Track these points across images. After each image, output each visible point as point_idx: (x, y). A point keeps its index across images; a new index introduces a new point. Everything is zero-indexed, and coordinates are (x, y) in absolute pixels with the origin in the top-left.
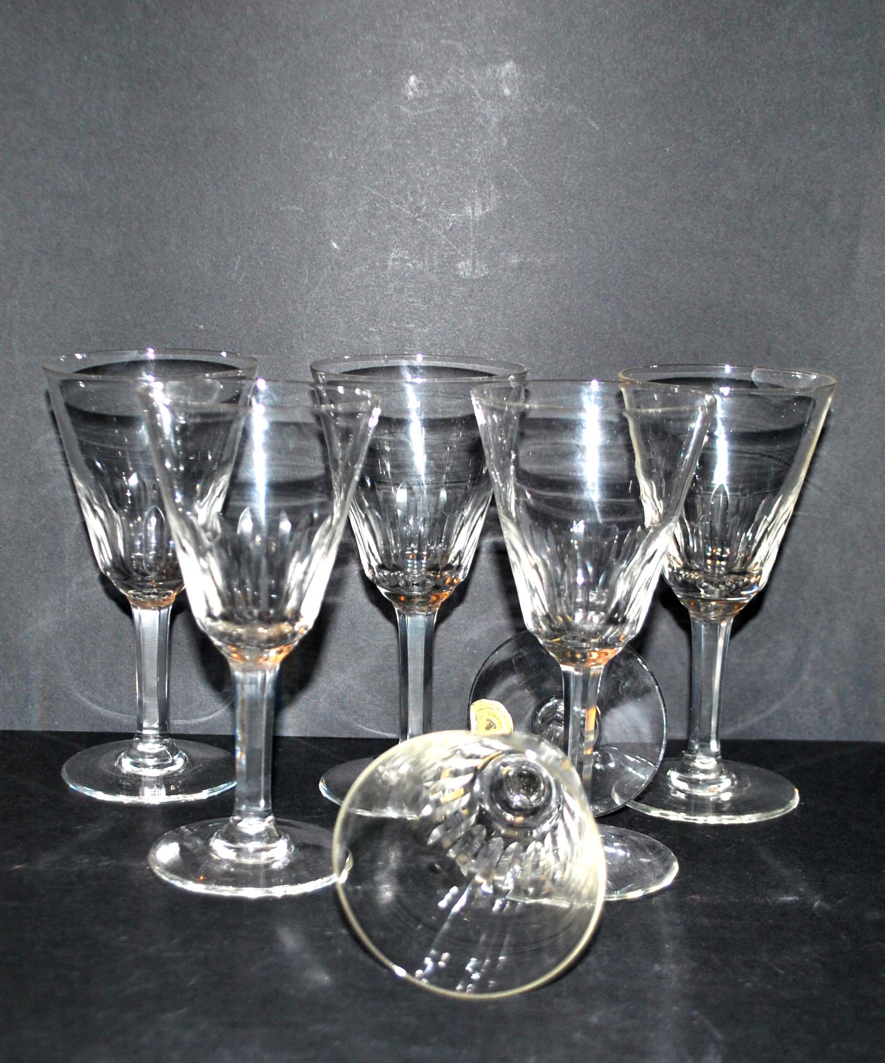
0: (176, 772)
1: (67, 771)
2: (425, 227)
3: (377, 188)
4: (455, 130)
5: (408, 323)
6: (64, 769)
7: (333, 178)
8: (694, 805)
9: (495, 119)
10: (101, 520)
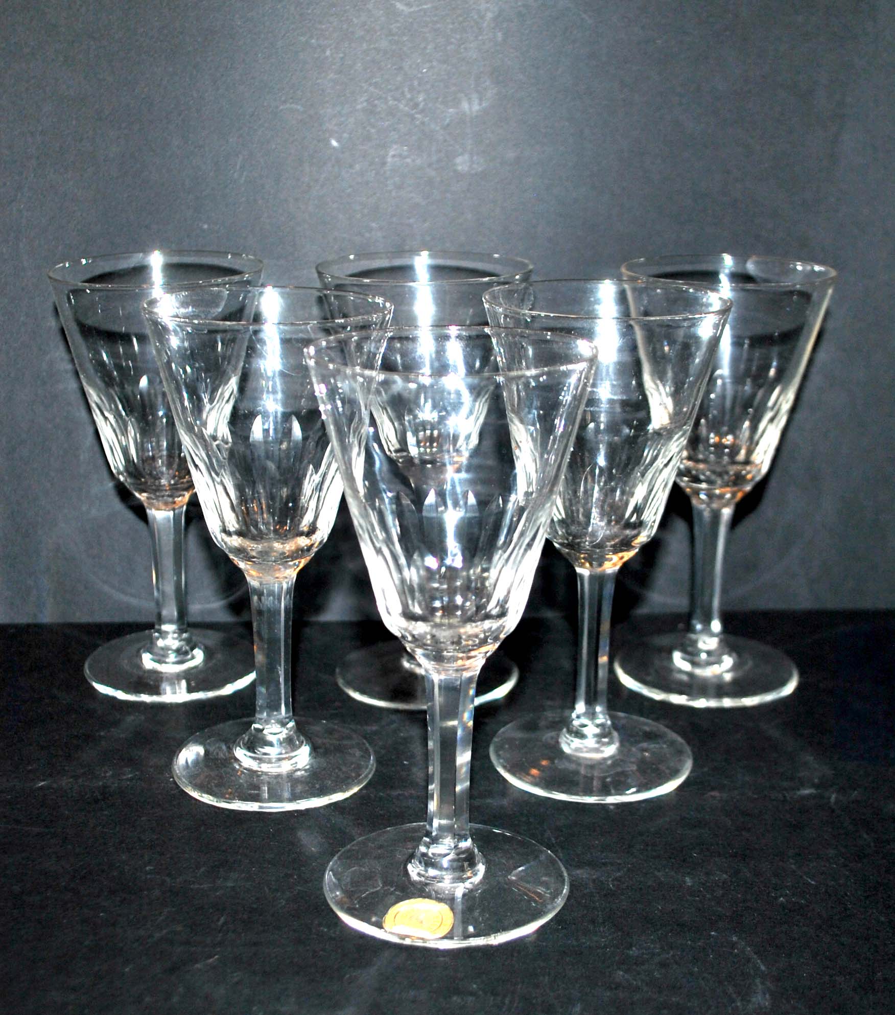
0: (196, 667)
1: (90, 668)
2: (423, 123)
3: (376, 85)
4: (451, 26)
5: (409, 218)
6: (86, 666)
7: (332, 76)
8: (694, 687)
9: (489, 15)
10: (112, 425)
